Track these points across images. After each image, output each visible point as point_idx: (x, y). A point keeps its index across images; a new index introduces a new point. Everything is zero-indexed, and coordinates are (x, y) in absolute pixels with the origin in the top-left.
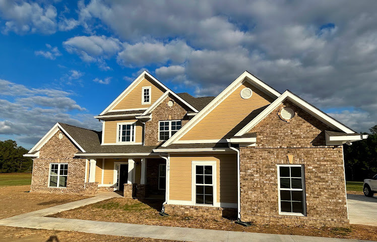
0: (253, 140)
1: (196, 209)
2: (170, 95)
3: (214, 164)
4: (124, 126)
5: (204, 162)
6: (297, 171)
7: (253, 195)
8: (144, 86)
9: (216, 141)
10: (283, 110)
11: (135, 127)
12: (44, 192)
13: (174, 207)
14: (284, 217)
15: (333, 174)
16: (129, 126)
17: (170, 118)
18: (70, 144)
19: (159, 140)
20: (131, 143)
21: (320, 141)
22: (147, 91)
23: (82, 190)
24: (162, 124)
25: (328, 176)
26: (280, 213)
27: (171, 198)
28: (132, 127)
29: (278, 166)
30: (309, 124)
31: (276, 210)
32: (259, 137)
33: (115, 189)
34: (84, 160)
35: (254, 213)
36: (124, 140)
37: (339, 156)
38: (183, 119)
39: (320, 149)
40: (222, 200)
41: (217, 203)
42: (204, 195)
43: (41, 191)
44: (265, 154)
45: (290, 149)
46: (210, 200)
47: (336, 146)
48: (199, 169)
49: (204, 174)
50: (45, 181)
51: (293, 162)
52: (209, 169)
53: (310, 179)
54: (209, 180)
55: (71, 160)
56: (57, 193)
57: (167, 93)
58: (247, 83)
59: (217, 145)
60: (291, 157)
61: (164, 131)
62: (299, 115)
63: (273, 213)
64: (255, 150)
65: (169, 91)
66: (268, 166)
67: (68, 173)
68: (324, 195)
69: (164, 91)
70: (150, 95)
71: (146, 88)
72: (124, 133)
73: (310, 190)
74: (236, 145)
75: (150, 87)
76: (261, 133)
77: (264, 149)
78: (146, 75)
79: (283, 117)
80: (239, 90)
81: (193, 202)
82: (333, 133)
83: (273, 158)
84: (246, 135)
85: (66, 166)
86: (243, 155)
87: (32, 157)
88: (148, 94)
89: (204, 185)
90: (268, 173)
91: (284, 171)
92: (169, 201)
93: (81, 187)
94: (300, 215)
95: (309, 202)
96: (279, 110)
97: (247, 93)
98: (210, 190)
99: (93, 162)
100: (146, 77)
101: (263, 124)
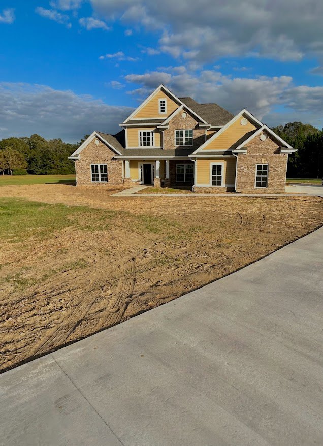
0: (246, 151)
1: (212, 188)
2: (184, 108)
3: (223, 164)
4: (144, 133)
5: (217, 163)
6: (265, 167)
7: (243, 179)
8: (160, 97)
9: (225, 150)
10: (262, 134)
11: (154, 134)
12: (89, 186)
13: (199, 188)
14: (257, 189)
15: (282, 168)
16: (149, 133)
17: (184, 127)
18: (107, 148)
19: (175, 145)
20: (151, 147)
21: (278, 152)
22: (163, 103)
23: (121, 184)
24: (177, 132)
25: (279, 169)
26: (255, 187)
27: (197, 183)
28: (151, 134)
29: (257, 165)
30: (274, 143)
31: (254, 186)
32: (248, 149)
33: (140, 183)
34: (120, 161)
35: (243, 188)
36: (145, 144)
37: (285, 159)
38: (194, 129)
39: (278, 156)
40: (227, 183)
41: (224, 185)
42: (216, 181)
43: (86, 185)
44: (251, 158)
45: (263, 156)
46: (220, 184)
47: (285, 155)
48: (214, 167)
49: (217, 169)
50: (89, 178)
51: (264, 162)
52: (220, 167)
53: (271, 170)
54: (220, 173)
55: (109, 161)
56: (100, 186)
57: (182, 106)
58: (245, 115)
59: (226, 153)
60: (263, 160)
61: (179, 138)
62: (270, 138)
63: (252, 188)
64: (246, 156)
65: (183, 105)
66: (252, 165)
67: (108, 172)
68: (277, 178)
69: (180, 105)
70: (166, 106)
71: (163, 100)
72: (145, 139)
73: (270, 176)
74: (236, 154)
75: (166, 99)
76: (250, 147)
77: (251, 156)
78: (162, 88)
79: (262, 139)
80: (240, 120)
81: (210, 185)
82: (284, 148)
83: (254, 160)
84: (242, 149)
85: (105, 166)
86: (240, 159)
87: (74, 160)
88: (164, 105)
89: (217, 175)
90: (251, 168)
91: (259, 167)
92: (197, 185)
93: (120, 181)
94: (265, 188)
95: (270, 181)
96: (260, 135)
97: (245, 122)
98: (220, 178)
99: (127, 163)
100: (162, 90)
101: (251, 143)
